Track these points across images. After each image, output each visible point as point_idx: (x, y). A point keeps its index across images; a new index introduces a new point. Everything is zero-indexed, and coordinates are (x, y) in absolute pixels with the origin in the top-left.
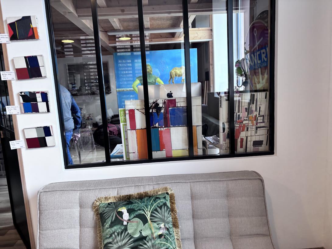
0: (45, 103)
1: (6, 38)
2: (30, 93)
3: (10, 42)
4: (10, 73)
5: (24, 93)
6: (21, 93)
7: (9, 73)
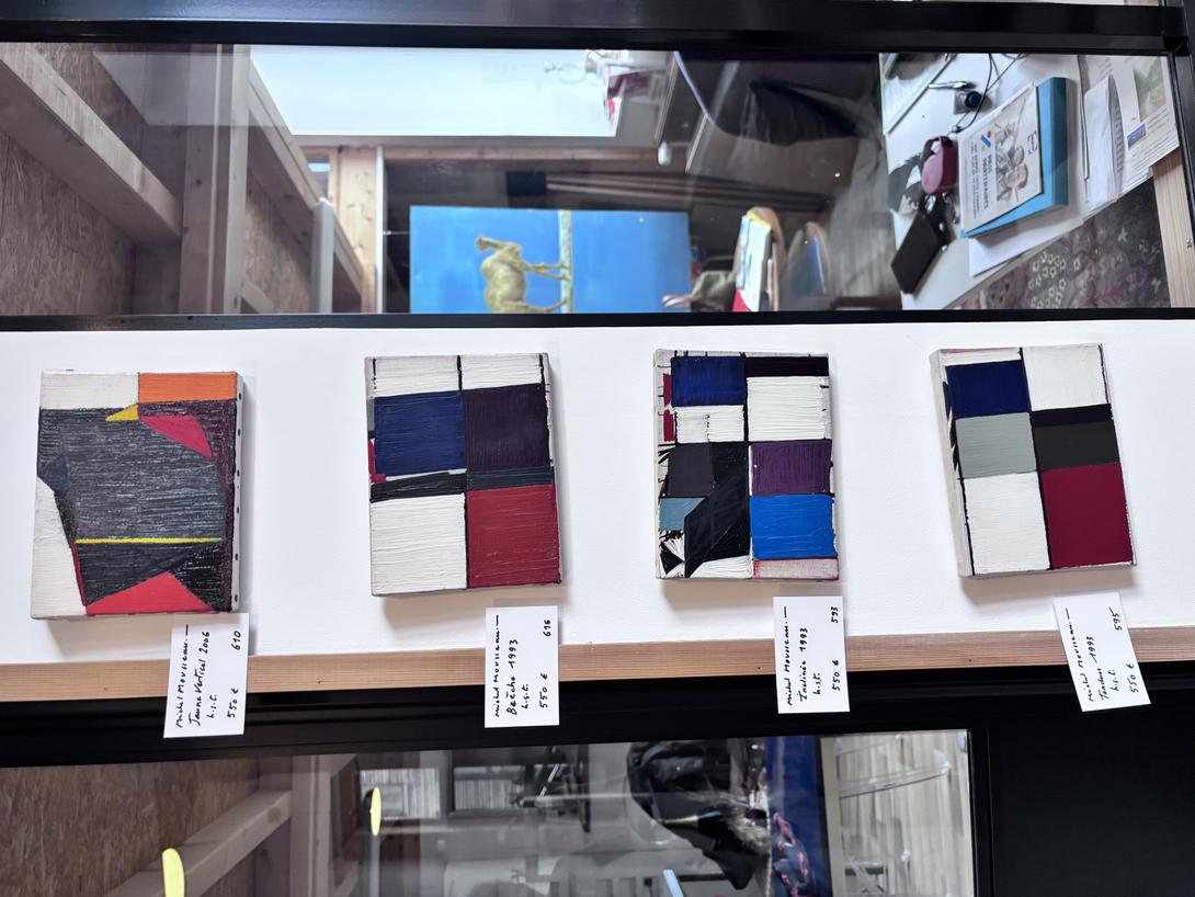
0: (754, 383)
1: (204, 648)
2: (669, 489)
3: (244, 617)
4: (505, 645)
5: (674, 535)
6: (669, 560)
7: (504, 659)
